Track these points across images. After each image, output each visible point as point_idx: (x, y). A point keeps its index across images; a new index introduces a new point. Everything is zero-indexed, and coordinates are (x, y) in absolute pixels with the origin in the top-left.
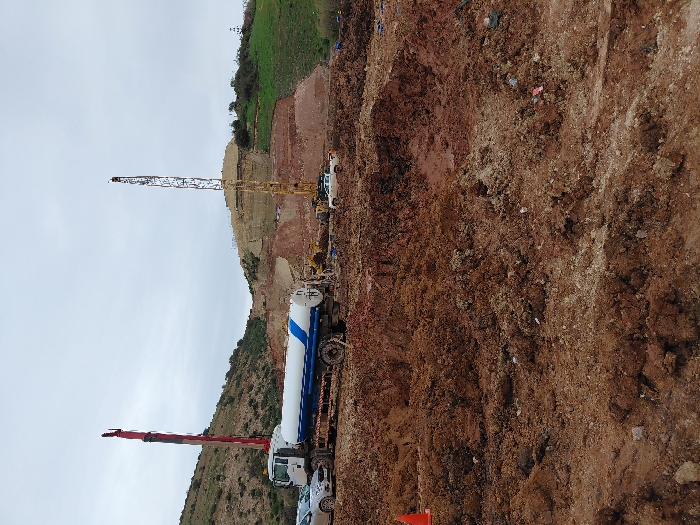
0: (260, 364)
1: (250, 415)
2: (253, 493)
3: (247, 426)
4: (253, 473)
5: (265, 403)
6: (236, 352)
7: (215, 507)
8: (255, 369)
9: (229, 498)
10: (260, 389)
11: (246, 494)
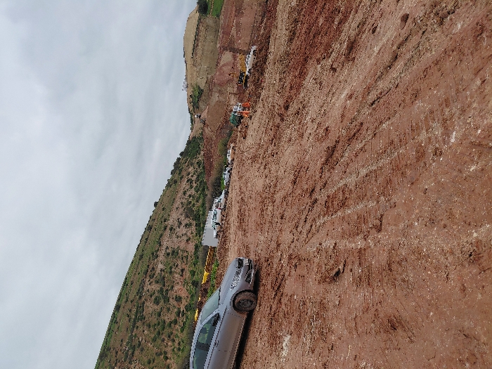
0: (195, 161)
1: (188, 187)
2: (186, 225)
3: (185, 193)
4: (187, 216)
5: (197, 179)
6: (178, 159)
7: (161, 235)
8: (192, 164)
9: (171, 229)
10: (194, 174)
11: (182, 227)
